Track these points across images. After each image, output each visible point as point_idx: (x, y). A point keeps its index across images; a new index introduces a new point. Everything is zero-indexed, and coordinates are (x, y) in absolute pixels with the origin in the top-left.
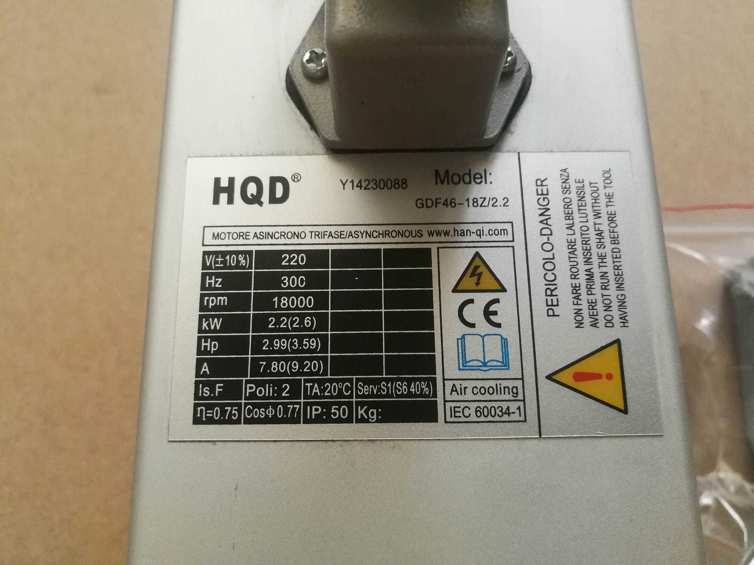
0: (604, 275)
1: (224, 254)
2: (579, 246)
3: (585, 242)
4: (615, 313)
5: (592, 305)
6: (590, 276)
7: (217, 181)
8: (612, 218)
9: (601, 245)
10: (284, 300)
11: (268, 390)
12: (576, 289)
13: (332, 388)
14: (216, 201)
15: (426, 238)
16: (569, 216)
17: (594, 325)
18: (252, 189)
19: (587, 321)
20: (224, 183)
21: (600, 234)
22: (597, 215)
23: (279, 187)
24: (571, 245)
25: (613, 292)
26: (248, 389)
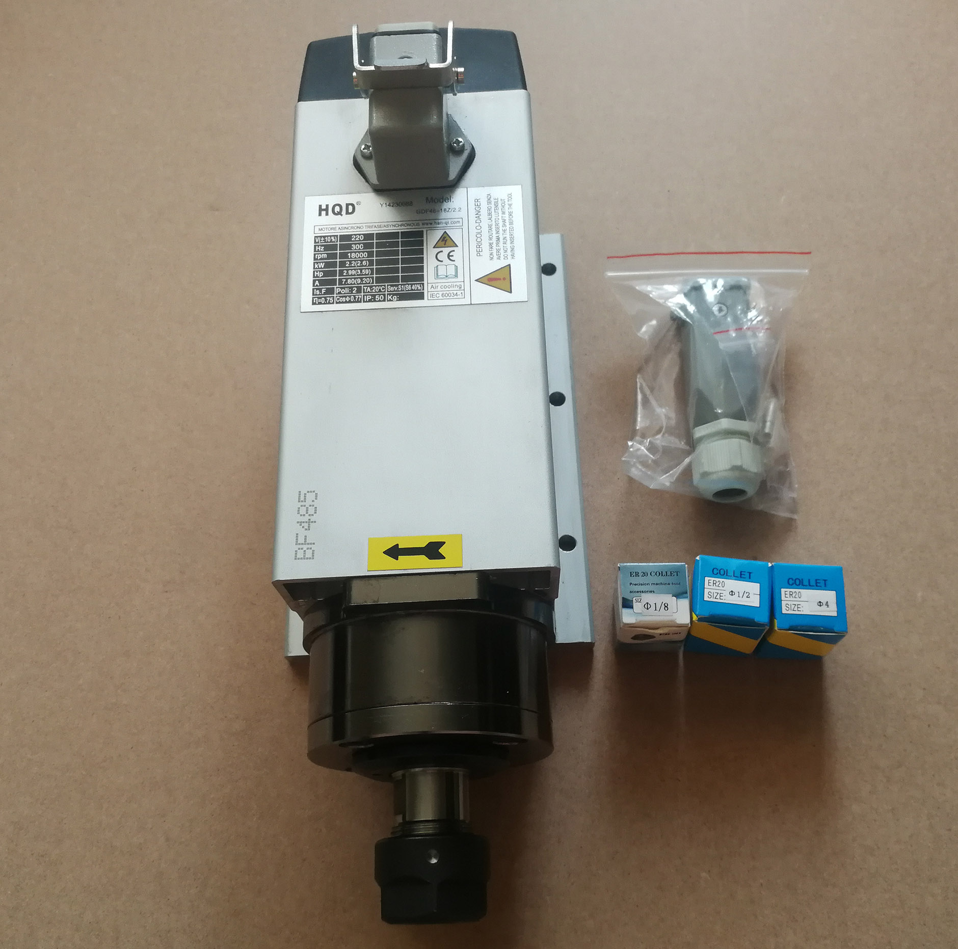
0: (505, 238)
1: (324, 237)
2: (494, 227)
3: (497, 225)
4: (509, 253)
5: (498, 251)
6: (498, 239)
7: (320, 206)
8: (510, 214)
9: (504, 225)
10: (353, 255)
11: (347, 290)
12: (491, 244)
13: (376, 289)
14: (320, 214)
15: (421, 226)
16: (490, 214)
17: (499, 258)
18: (337, 209)
19: (495, 257)
20: (324, 207)
21: (504, 221)
22: (504, 213)
23: (350, 208)
24: (490, 227)
25: (508, 245)
26: (337, 291)
